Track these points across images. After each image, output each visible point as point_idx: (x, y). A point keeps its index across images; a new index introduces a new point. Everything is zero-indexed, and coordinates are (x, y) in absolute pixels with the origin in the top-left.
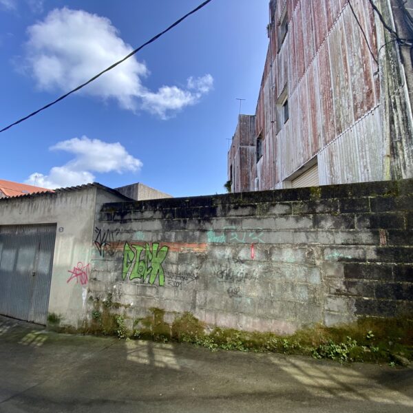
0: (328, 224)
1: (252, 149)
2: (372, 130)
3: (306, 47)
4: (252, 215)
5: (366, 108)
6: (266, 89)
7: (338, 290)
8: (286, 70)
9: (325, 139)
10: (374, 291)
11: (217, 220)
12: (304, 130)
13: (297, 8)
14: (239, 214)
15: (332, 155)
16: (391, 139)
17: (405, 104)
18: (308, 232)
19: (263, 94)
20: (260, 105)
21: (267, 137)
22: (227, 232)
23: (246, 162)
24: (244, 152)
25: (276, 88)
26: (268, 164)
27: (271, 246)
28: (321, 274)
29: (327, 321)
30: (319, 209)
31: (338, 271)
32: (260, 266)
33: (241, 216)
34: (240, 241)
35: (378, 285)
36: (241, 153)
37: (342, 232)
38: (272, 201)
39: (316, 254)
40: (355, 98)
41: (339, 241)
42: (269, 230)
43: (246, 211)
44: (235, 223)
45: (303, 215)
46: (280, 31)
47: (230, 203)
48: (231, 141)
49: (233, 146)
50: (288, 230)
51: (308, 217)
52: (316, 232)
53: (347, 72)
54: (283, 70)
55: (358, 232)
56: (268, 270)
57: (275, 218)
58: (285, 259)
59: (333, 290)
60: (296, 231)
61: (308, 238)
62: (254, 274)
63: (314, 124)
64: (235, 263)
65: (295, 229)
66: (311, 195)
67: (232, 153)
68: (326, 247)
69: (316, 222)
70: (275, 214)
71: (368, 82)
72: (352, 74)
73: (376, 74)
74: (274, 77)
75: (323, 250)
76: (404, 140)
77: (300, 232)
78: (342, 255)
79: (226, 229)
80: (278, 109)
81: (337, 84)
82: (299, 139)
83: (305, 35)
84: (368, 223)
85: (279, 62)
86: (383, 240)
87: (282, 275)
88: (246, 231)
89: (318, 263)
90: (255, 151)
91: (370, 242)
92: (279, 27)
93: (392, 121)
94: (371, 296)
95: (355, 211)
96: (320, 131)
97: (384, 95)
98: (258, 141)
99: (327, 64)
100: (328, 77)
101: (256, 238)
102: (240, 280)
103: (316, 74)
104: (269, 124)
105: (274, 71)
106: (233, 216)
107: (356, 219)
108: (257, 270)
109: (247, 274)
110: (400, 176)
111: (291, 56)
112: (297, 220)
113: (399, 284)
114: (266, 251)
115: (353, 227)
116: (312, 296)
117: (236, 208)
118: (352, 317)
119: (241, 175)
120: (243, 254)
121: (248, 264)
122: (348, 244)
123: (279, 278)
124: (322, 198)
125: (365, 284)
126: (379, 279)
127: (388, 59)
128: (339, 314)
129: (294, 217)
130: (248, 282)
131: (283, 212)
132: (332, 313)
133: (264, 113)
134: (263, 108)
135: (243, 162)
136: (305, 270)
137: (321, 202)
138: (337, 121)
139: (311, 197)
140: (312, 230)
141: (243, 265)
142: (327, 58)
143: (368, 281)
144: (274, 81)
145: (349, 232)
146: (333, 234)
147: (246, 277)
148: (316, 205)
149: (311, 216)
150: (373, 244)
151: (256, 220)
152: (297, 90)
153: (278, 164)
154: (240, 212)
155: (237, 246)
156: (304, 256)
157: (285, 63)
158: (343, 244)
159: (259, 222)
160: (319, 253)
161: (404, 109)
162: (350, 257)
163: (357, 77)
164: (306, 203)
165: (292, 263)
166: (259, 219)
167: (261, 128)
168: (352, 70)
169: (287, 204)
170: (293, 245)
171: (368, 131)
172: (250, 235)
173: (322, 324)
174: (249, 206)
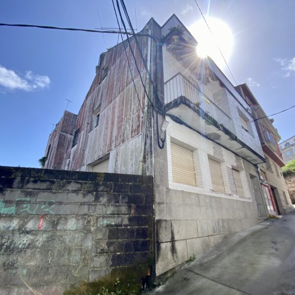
0: (104, 200)
1: (70, 137)
2: (137, 146)
3: (114, 89)
4: (49, 189)
5: (136, 133)
6: (88, 102)
7: (102, 250)
8: (102, 96)
9: (116, 144)
10: (124, 247)
11: (12, 191)
12: (105, 135)
13: (114, 66)
14: (37, 188)
15: (117, 155)
16: (145, 152)
17: (151, 137)
18: (90, 205)
19: (86, 104)
20: (82, 110)
21: (82, 132)
22: (19, 203)
23: (63, 145)
24: (63, 138)
25: (94, 104)
26: (79, 151)
27: (59, 216)
28: (93, 238)
29: (90, 277)
30: (101, 188)
31: (104, 235)
32: (44, 235)
33: (38, 189)
34: (31, 212)
35: (127, 243)
36: (60, 138)
37: (112, 205)
38: (68, 179)
39: (92, 223)
40: (132, 126)
41: (109, 212)
42: (60, 203)
43: (44, 185)
44: (30, 196)
45: (90, 192)
46: (103, 73)
47: (30, 177)
48: (55, 127)
49: (55, 131)
50: (76, 203)
51: (92, 194)
52: (95, 205)
53: (131, 111)
54: (100, 95)
55: (120, 206)
56: (51, 239)
57: (67, 193)
58: (69, 228)
59: (99, 250)
60: (82, 204)
61: (89, 210)
62: (37, 243)
63: (111, 133)
64: (20, 234)
65: (81, 203)
66: (97, 178)
67: (53, 135)
68: (100, 217)
69: (97, 198)
70: (68, 190)
71: (139, 121)
72: (133, 114)
73: (142, 118)
74: (94, 97)
75: (97, 219)
76: (149, 155)
77: (84, 205)
78: (109, 222)
79: (19, 201)
80: (93, 116)
81: (126, 116)
82: (102, 140)
83: (115, 82)
84: (127, 200)
85: (99, 89)
86: (133, 212)
87: (63, 242)
88: (40, 203)
89: (92, 229)
90: (72, 139)
91: (126, 213)
92: (103, 71)
93: (145, 144)
94: (122, 252)
95: (121, 192)
96: (114, 138)
97: (144, 130)
98: (76, 133)
99: (123, 103)
100: (122, 110)
101: (47, 210)
102: (21, 252)
103: (117, 105)
104: (86, 124)
105: (95, 94)
106: (30, 188)
107: (121, 197)
108: (41, 239)
109: (29, 244)
110: (146, 174)
111: (106, 90)
112: (84, 196)
113: (138, 241)
114: (54, 221)
115: (118, 202)
116: (83, 257)
117: (35, 182)
118: (108, 270)
119: (56, 154)
120: (30, 225)
121: (33, 235)
122: (114, 214)
123: (60, 245)
124: (104, 181)
125: (119, 243)
126: (127, 238)
127: (148, 113)
128: (100, 269)
129: (82, 193)
130: (29, 252)
131: (75, 189)
132: (95, 269)
133: (83, 116)
134: (84, 113)
135: (60, 145)
136: (82, 236)
137: (103, 184)
138: (123, 136)
139: (97, 180)
140: (93, 203)
141: (27, 235)
142: (123, 99)
143: (121, 240)
144: (94, 99)
145: (116, 206)
146: (106, 207)
147: (28, 248)
148: (100, 186)
149: (95, 193)
150: (127, 214)
151: (51, 194)
152: (106, 110)
153: (86, 152)
154: (39, 185)
155: (27, 217)
156: (83, 224)
157: (102, 92)
158: (110, 214)
159: (54, 195)
160: (95, 221)
161: (151, 140)
162: (113, 224)
163: (135, 116)
164: (93, 183)
165: (73, 231)
166: (55, 193)
167: (80, 125)
168: (133, 111)
169: (80, 183)
170: (77, 216)
171: (136, 146)
172: (42, 207)
173: (86, 281)
174: (47, 181)
